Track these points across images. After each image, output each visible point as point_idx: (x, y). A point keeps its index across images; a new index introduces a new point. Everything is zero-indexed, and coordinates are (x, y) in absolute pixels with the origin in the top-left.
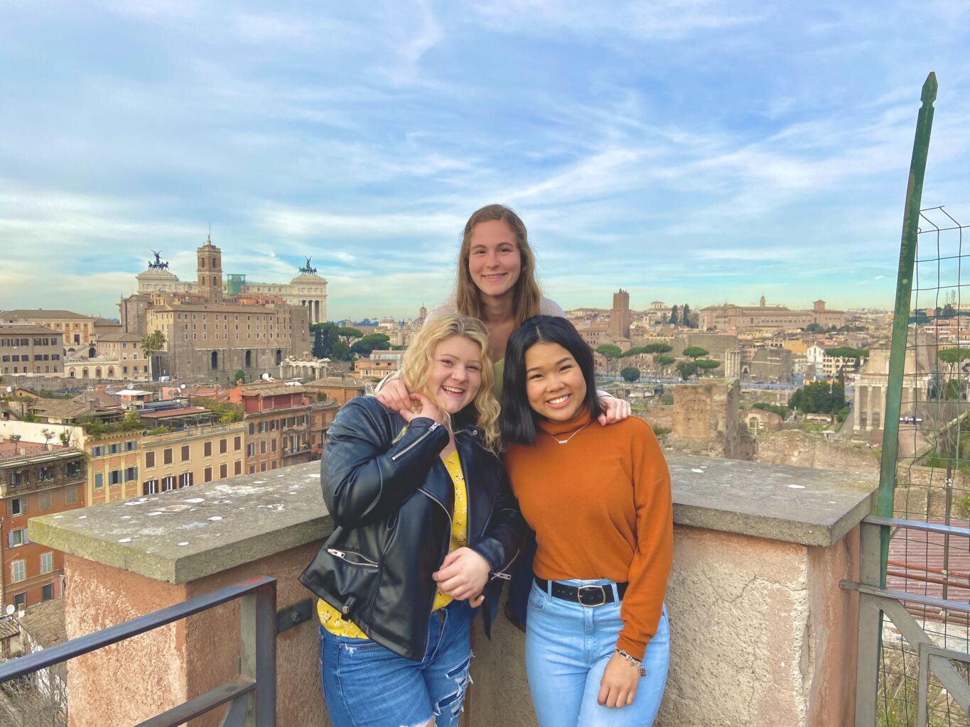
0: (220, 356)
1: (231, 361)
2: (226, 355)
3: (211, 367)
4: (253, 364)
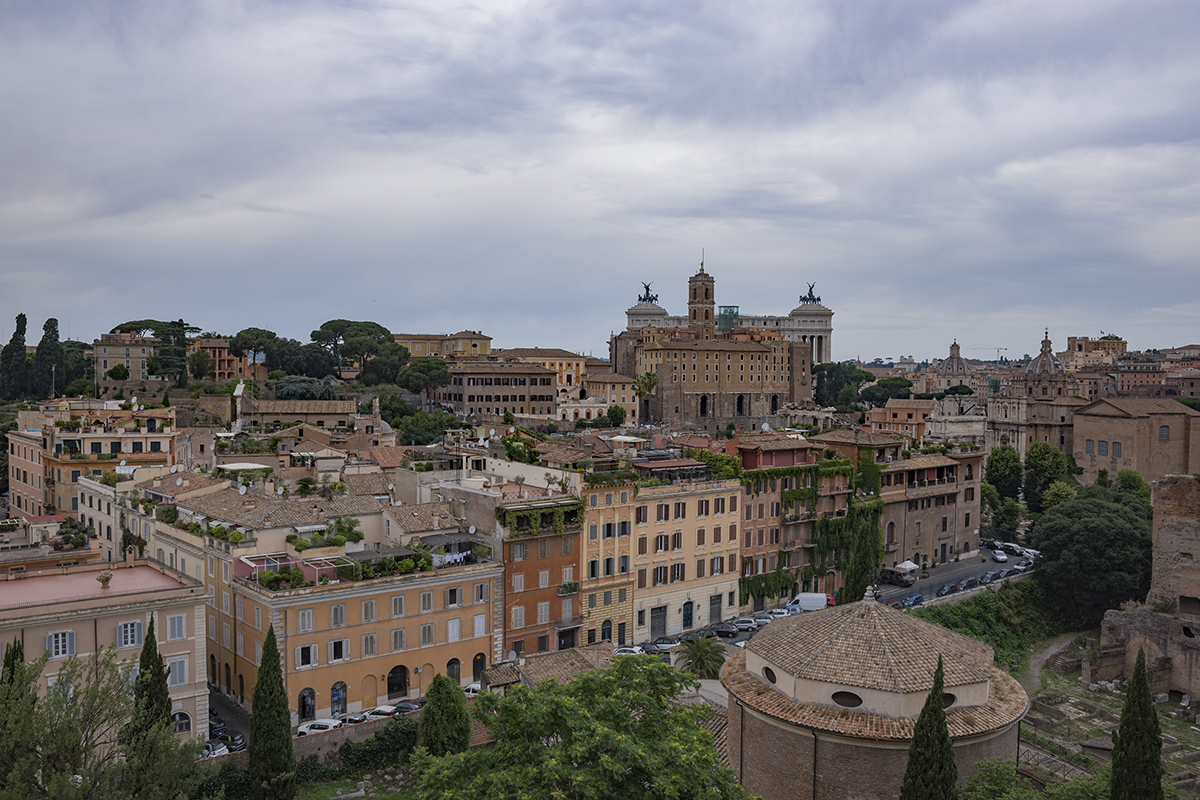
0: (709, 401)
1: (721, 407)
2: (716, 400)
3: (699, 413)
4: (746, 412)
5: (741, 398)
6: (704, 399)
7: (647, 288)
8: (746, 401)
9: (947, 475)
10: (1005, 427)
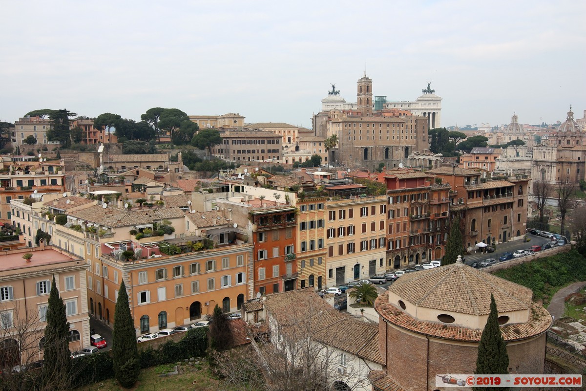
0: (369, 151)
1: (376, 154)
2: (373, 151)
3: (363, 158)
4: (390, 157)
5: (387, 149)
6: (366, 150)
7: (334, 87)
8: (390, 150)
9: (508, 192)
10: (544, 164)
